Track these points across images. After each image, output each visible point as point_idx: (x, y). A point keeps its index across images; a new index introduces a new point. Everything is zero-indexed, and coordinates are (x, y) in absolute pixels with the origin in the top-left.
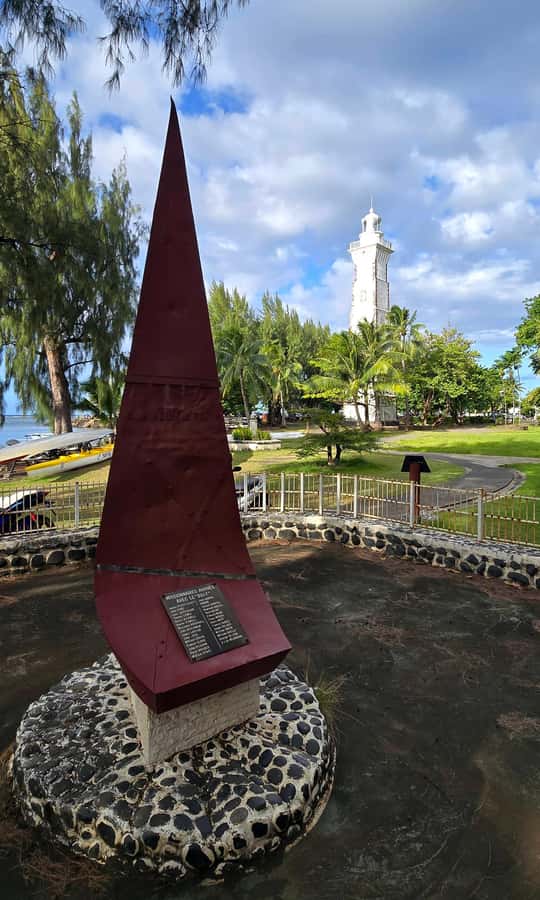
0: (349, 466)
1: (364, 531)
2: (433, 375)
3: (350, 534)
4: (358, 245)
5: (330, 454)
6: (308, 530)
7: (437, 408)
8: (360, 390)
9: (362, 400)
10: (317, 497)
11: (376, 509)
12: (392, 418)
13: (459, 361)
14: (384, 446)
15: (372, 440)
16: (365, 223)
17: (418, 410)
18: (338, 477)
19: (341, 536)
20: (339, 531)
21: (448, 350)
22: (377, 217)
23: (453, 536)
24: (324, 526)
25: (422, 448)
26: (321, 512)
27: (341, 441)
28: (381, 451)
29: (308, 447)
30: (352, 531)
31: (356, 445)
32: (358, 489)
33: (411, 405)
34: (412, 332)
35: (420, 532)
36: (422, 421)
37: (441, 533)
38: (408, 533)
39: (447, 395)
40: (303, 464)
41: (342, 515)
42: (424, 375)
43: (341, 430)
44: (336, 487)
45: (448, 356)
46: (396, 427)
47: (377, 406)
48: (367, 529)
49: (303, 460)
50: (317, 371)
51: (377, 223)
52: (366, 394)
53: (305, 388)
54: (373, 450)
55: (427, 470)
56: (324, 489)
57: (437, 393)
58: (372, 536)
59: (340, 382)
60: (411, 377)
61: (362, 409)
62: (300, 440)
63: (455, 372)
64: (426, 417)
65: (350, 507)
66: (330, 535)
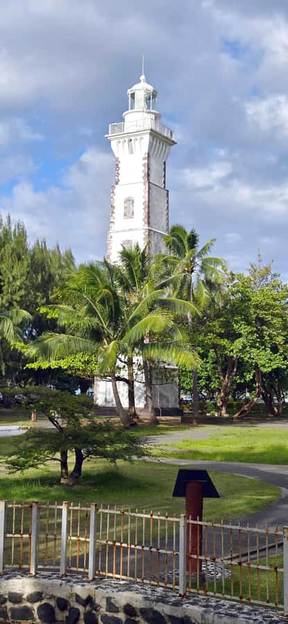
0: (95, 485)
1: (104, 603)
2: (234, 336)
3: (81, 609)
4: (121, 129)
5: (64, 464)
6: (9, 605)
7: (241, 388)
8: (121, 356)
9: (124, 374)
10: (27, 544)
11: (125, 563)
12: (173, 404)
13: (274, 315)
14: (154, 452)
15: (133, 441)
16: (133, 95)
17: (213, 392)
18: (64, 508)
19: (66, 613)
20: (63, 604)
21: (257, 298)
22: (151, 88)
23: (247, 608)
24: (37, 597)
25: (216, 454)
26: (33, 572)
27: (84, 441)
28: (146, 458)
29: (26, 453)
30: (85, 606)
31: (108, 448)
32: (97, 530)
33: (203, 383)
34: (203, 269)
35: (193, 604)
36: (218, 409)
37: (228, 604)
38: (176, 604)
39: (256, 367)
40: (18, 483)
41: (69, 576)
42: (221, 336)
43: (85, 422)
44: (60, 525)
45: (256, 307)
46: (179, 418)
47: (149, 383)
48: (108, 599)
49: (18, 475)
50: (53, 326)
51: (151, 98)
52: (130, 363)
53: (31, 351)
54: (134, 458)
55: (213, 493)
56: (41, 529)
57: (241, 366)
58: (117, 611)
59: (89, 343)
60: (201, 338)
61: (123, 389)
62: (16, 440)
63: (267, 331)
64: (224, 401)
65: (82, 561)
66: (47, 612)
